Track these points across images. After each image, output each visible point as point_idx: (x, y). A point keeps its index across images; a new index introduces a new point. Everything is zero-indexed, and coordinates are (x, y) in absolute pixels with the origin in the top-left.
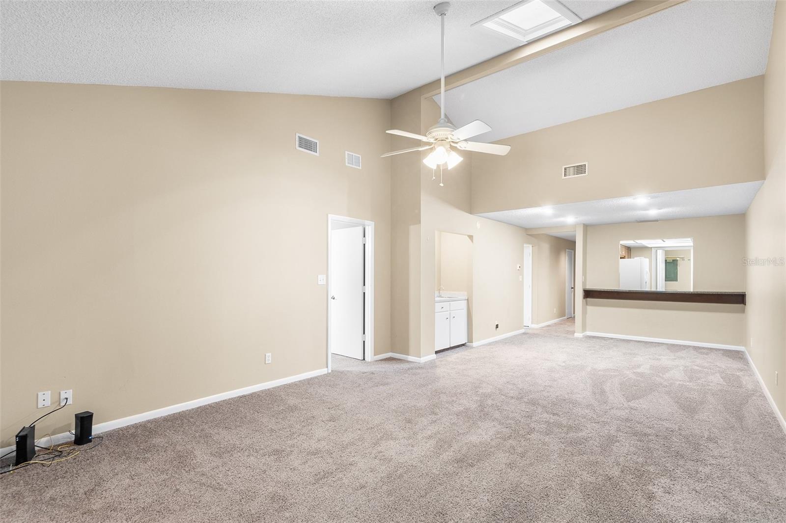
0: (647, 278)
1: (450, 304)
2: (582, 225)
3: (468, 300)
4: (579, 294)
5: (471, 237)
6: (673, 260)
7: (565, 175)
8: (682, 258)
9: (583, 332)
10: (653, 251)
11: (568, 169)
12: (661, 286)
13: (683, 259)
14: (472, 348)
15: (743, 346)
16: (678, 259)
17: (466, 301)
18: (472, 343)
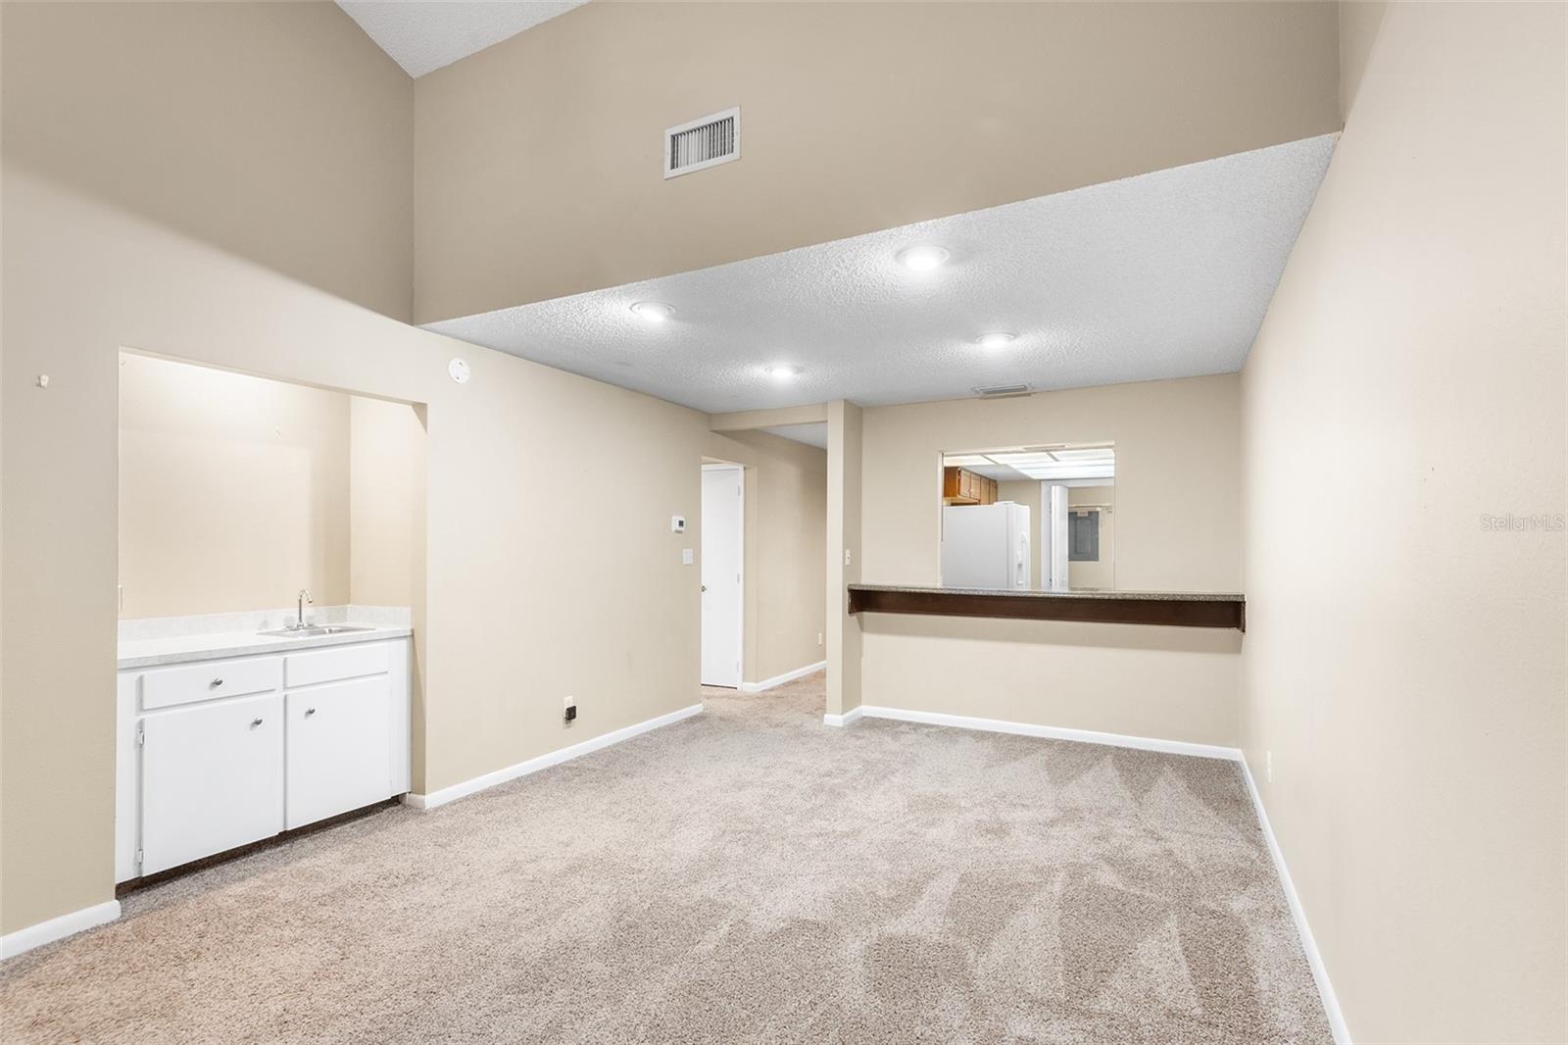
0: (1022, 554)
1: (285, 660)
2: (843, 403)
3: (413, 636)
4: (837, 601)
5: (420, 408)
6: (1090, 513)
7: (673, 167)
8: (1107, 508)
9: (842, 714)
10: (1044, 487)
11: (682, 140)
12: (1058, 580)
13: (1109, 510)
14: (419, 812)
15: (1237, 747)
16: (1098, 509)
17: (404, 644)
18: (424, 794)
